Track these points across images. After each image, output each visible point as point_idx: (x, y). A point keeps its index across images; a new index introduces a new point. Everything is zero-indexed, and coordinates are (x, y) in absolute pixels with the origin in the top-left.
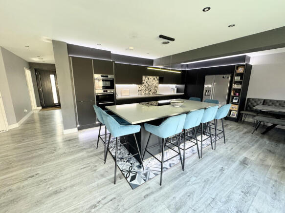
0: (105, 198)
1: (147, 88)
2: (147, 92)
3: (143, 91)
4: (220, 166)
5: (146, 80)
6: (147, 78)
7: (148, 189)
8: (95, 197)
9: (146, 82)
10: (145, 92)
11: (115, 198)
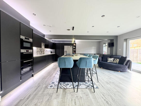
0: (102, 97)
1: (40, 50)
7: (99, 85)
8: (101, 101)
11: (103, 94)
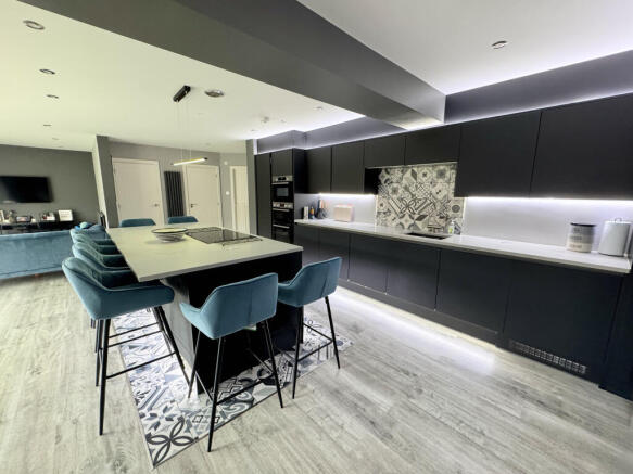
1: (408, 206)
2: (406, 221)
3: (393, 215)
4: (46, 371)
5: (404, 182)
6: (408, 174)
9: (406, 188)
10: (398, 221)
